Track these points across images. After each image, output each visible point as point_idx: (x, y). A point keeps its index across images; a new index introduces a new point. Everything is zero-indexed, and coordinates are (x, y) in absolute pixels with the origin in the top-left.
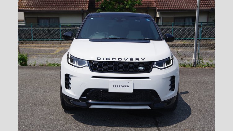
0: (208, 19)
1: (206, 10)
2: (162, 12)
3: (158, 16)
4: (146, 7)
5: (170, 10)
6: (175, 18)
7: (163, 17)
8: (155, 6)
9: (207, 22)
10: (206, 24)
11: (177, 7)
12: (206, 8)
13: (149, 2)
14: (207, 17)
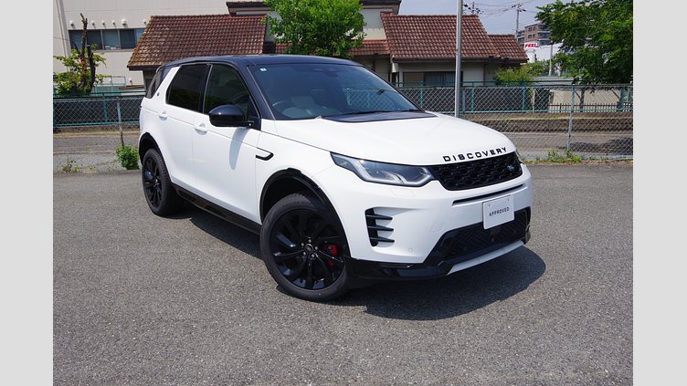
0: (484, 75)
1: (481, 59)
2: (401, 63)
3: (394, 70)
4: (372, 53)
5: (417, 59)
6: (426, 73)
7: (404, 73)
8: (388, 52)
9: (484, 82)
10: (482, 84)
11: (428, 55)
12: (481, 56)
13: (378, 44)
14: (482, 73)
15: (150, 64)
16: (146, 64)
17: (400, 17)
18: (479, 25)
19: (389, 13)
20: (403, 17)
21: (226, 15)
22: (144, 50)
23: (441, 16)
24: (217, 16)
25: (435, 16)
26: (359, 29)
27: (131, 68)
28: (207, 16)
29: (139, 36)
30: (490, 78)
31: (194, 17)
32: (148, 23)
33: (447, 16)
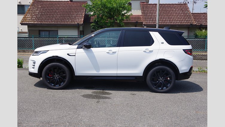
0: (188, 33)
1: (186, 25)
4: (135, 21)
8: (142, 21)
9: (188, 36)
12: (186, 24)
13: (138, 17)
14: (187, 31)
15: (31, 22)
16: (29, 22)
17: (149, 4)
18: (187, 9)
19: (144, 2)
20: (151, 4)
21: (68, 1)
22: (29, 16)
23: (169, 4)
24: (64, 2)
25: (166, 4)
26: (129, 10)
27: (22, 24)
28: (59, 1)
29: (26, 9)
30: (192, 34)
31: (53, 1)
32: (31, 3)
33: (172, 4)
